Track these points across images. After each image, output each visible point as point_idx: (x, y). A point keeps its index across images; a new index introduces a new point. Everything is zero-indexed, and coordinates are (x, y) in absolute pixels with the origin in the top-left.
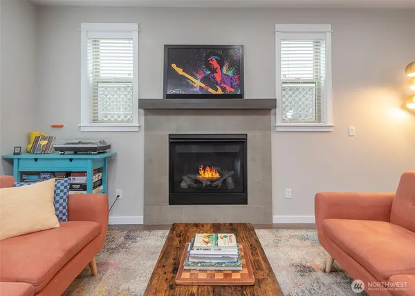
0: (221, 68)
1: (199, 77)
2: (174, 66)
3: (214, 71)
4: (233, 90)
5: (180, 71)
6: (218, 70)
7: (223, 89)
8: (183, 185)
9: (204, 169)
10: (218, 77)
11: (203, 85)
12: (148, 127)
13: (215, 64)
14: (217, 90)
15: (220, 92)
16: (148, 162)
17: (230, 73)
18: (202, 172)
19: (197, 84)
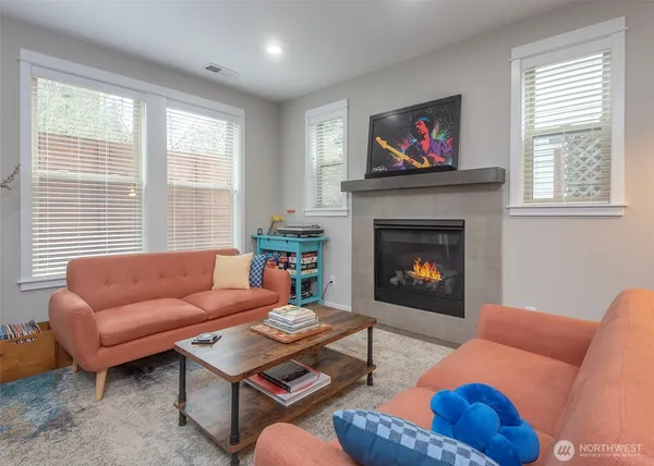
0: (430, 132)
1: (404, 148)
2: (378, 139)
3: (421, 138)
4: (443, 160)
5: (384, 144)
6: (426, 136)
7: (431, 160)
8: (394, 280)
9: (422, 264)
10: (425, 145)
11: (407, 158)
12: (356, 211)
13: (423, 128)
14: (422, 162)
15: (427, 164)
16: (355, 250)
17: (441, 138)
18: (417, 268)
19: (401, 157)
